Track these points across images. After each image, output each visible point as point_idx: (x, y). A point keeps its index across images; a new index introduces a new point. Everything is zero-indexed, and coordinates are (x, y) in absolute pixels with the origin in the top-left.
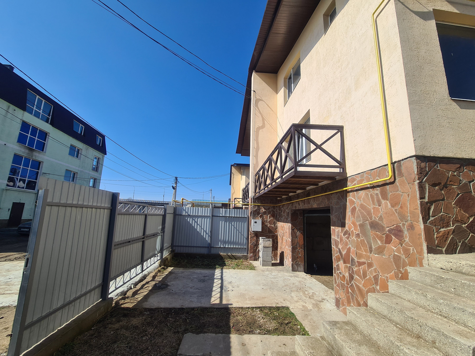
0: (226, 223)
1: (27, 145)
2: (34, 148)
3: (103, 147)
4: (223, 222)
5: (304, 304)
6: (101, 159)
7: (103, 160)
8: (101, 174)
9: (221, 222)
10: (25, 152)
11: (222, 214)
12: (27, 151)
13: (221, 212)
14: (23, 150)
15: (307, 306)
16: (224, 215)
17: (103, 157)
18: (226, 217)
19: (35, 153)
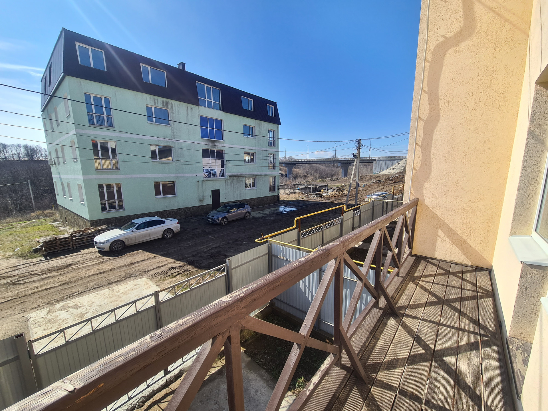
1: (209, 139)
2: (215, 139)
3: (276, 117)
6: (276, 131)
7: (278, 132)
8: (278, 148)
10: (209, 145)
17: (278, 128)
19: (217, 144)
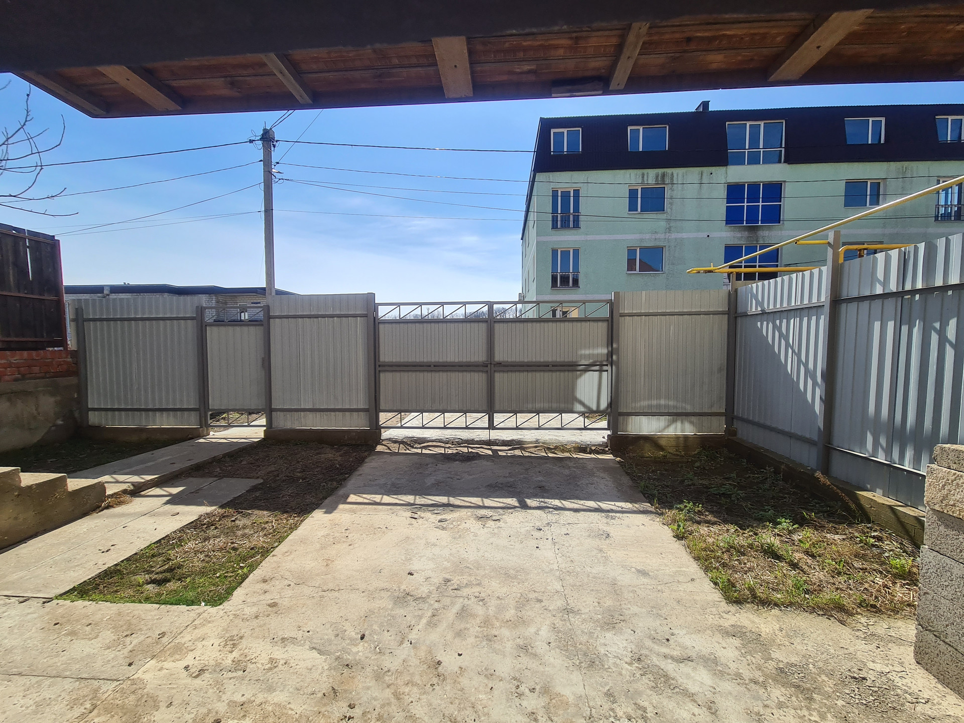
0: (905, 329)
1: (745, 224)
2: (760, 224)
4: (891, 325)
5: (189, 660)
9: (877, 325)
10: (742, 237)
11: (886, 283)
12: (746, 234)
13: (880, 275)
14: (739, 235)
15: (166, 665)
16: (893, 287)
18: (908, 292)
19: (761, 233)
